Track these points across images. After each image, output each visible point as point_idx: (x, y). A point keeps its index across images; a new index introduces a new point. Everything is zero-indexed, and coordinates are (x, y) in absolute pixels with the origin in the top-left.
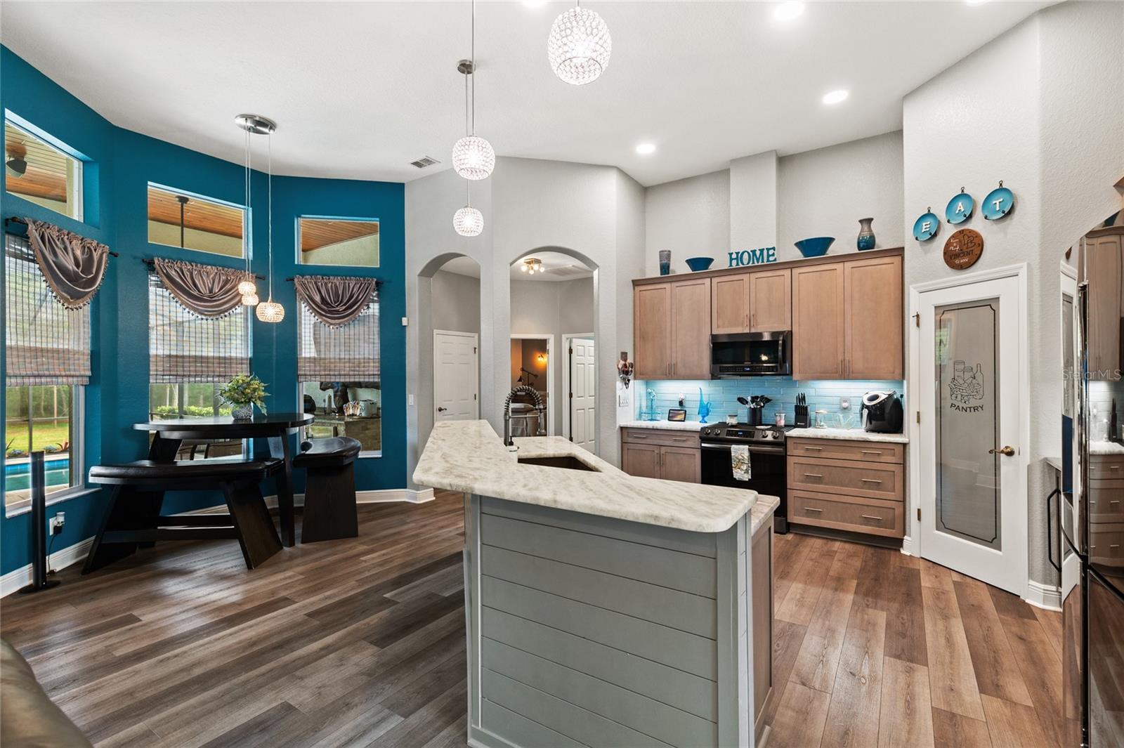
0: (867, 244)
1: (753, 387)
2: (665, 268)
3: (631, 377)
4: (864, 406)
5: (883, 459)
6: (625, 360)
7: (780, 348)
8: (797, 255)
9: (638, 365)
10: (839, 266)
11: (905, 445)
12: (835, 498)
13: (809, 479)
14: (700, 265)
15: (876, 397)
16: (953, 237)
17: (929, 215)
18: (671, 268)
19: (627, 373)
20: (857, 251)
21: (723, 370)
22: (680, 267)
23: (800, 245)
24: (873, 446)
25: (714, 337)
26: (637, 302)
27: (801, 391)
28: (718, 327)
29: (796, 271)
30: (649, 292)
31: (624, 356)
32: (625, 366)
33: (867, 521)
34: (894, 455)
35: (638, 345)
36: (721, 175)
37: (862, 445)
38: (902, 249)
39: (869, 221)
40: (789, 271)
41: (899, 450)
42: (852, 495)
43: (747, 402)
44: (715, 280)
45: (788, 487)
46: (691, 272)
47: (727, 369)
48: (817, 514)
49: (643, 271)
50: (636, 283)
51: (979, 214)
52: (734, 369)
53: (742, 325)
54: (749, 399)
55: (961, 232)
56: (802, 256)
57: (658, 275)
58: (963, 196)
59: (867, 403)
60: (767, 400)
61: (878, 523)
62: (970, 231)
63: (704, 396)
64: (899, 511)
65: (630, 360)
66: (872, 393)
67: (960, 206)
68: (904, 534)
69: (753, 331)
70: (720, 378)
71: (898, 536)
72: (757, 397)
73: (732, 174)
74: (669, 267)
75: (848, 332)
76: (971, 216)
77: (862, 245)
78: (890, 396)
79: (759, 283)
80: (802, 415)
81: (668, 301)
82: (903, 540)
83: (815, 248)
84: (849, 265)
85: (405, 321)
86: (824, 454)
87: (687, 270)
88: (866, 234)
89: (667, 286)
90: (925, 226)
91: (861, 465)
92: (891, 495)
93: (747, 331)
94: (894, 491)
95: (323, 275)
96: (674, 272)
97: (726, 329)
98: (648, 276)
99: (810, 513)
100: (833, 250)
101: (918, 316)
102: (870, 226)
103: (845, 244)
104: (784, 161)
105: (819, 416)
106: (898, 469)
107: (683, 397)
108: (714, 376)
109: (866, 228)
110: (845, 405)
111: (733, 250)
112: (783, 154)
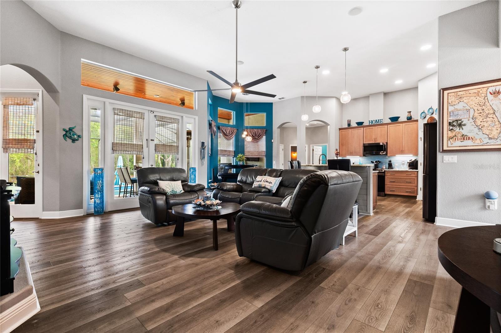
0: (409, 119)
1: (376, 158)
2: (349, 125)
3: (338, 156)
4: (408, 163)
5: (412, 175)
6: (337, 151)
7: (384, 147)
8: (389, 121)
9: (340, 153)
10: (401, 124)
11: (418, 172)
12: (399, 186)
13: (391, 182)
14: (360, 124)
15: (412, 160)
16: (429, 118)
17: (424, 112)
18: (351, 124)
19: (338, 155)
20: (407, 120)
21: (367, 153)
22: (354, 124)
23: (390, 118)
24: (409, 172)
25: (364, 144)
26: (340, 135)
27: (390, 159)
28: (365, 141)
29: (389, 126)
30: (344, 132)
31: (337, 150)
32: (337, 153)
33: (407, 192)
34: (415, 174)
35: (340, 147)
36: (367, 97)
37: (406, 172)
38: (418, 120)
39: (410, 112)
40: (386, 126)
41: (417, 172)
42: (403, 185)
43: (374, 163)
44: (365, 128)
45: (385, 184)
46: (357, 126)
47: (368, 153)
48: (394, 191)
49: (342, 126)
50: (340, 129)
51: (434, 113)
52: (370, 153)
53: (373, 141)
54: (375, 162)
55: (431, 117)
56: (391, 121)
57: (347, 127)
58: (431, 108)
59: (409, 162)
60: (380, 162)
61: (410, 192)
62: (433, 117)
63: (361, 162)
64: (416, 189)
65: (338, 151)
66: (410, 159)
67: (431, 111)
68: (417, 195)
69: (376, 142)
70: (366, 156)
71: (416, 195)
72: (377, 161)
73: (370, 97)
74: (350, 124)
75: (404, 142)
76: (433, 113)
77: (408, 118)
78: (415, 160)
79: (378, 129)
80: (390, 165)
81: (350, 134)
82: (416, 196)
83: (395, 120)
84: (404, 124)
85: (273, 141)
86: (395, 175)
87: (356, 125)
88: (409, 116)
89: (350, 130)
90: (423, 115)
91: (405, 177)
92: (414, 185)
93: (374, 142)
94: (414, 184)
95: (252, 129)
96: (352, 126)
97: (367, 142)
98: (343, 127)
99: (391, 191)
100: (400, 120)
101: (421, 138)
102: (410, 114)
103: (403, 118)
104: (385, 94)
105: (395, 166)
106: (416, 178)
107: (354, 162)
108: (364, 155)
109: (409, 114)
110: (403, 163)
111: (370, 120)
112: (385, 92)
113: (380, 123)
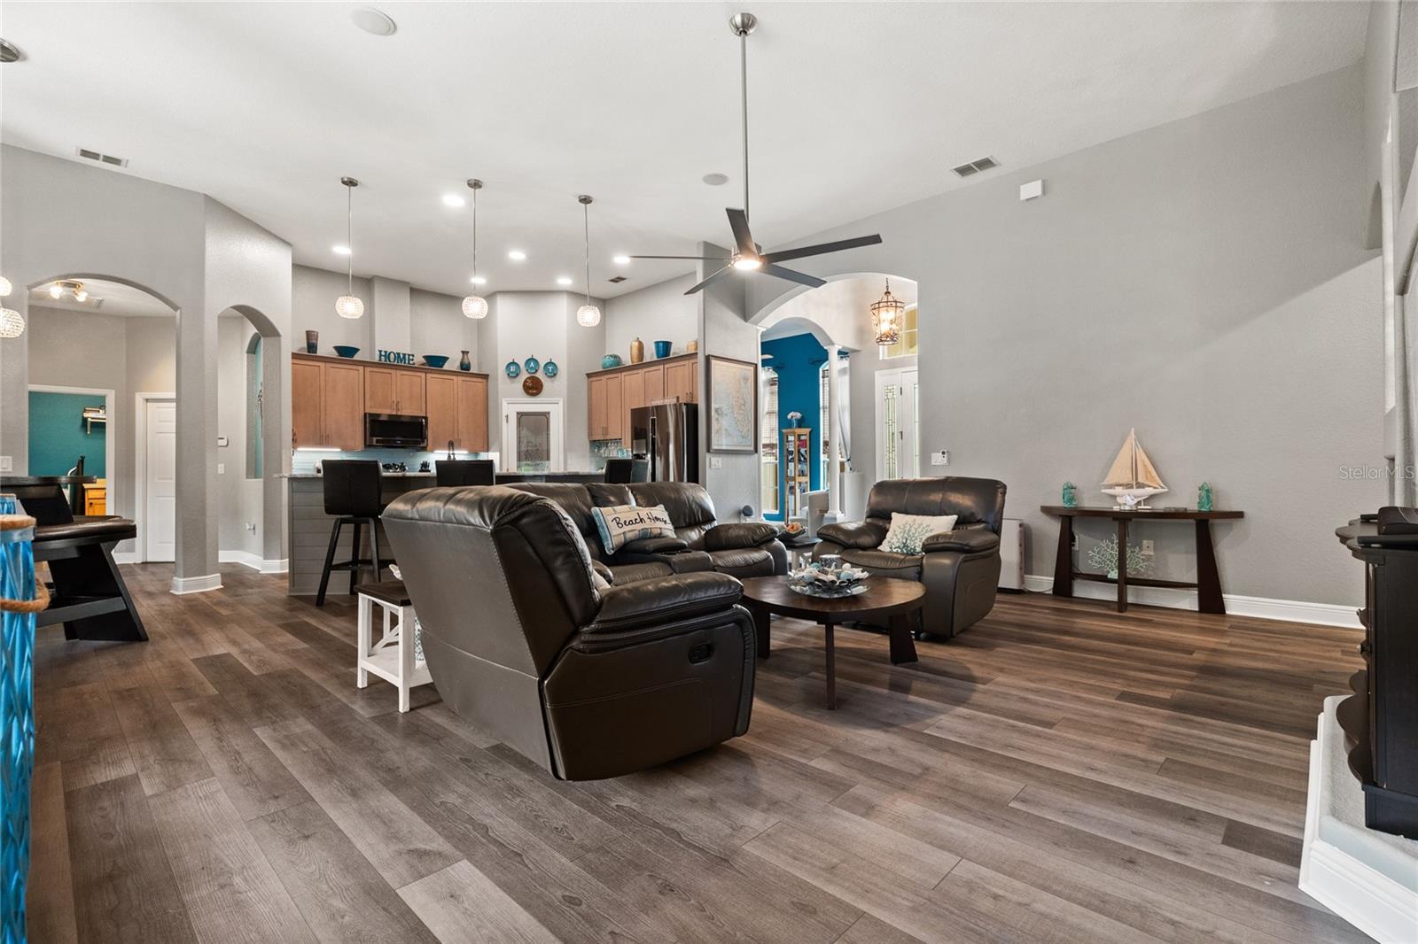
2: (312, 347)
7: (417, 426)
8: (425, 364)
14: (346, 352)
16: (527, 378)
17: (514, 363)
18: (318, 349)
20: (460, 370)
21: (376, 441)
22: (325, 348)
23: (426, 357)
25: (367, 413)
28: (371, 406)
29: (423, 374)
36: (366, 281)
38: (488, 376)
39: (468, 353)
40: (420, 373)
44: (361, 369)
46: (338, 356)
47: (381, 441)
51: (541, 371)
52: (385, 441)
53: (390, 408)
55: (532, 377)
57: (306, 352)
58: (533, 359)
62: (537, 378)
67: (531, 364)
69: (399, 413)
73: (376, 286)
74: (315, 348)
75: (461, 421)
76: (537, 371)
77: (463, 367)
79: (401, 378)
81: (322, 378)
83: (435, 362)
84: (460, 378)
87: (334, 354)
88: (465, 362)
89: (315, 363)
90: (511, 369)
93: (396, 413)
97: (377, 409)
98: (300, 351)
101: (507, 416)
102: (468, 357)
103: (453, 363)
104: (414, 290)
108: (368, 446)
109: (465, 358)
111: (385, 350)
112: (414, 287)
113: (407, 364)
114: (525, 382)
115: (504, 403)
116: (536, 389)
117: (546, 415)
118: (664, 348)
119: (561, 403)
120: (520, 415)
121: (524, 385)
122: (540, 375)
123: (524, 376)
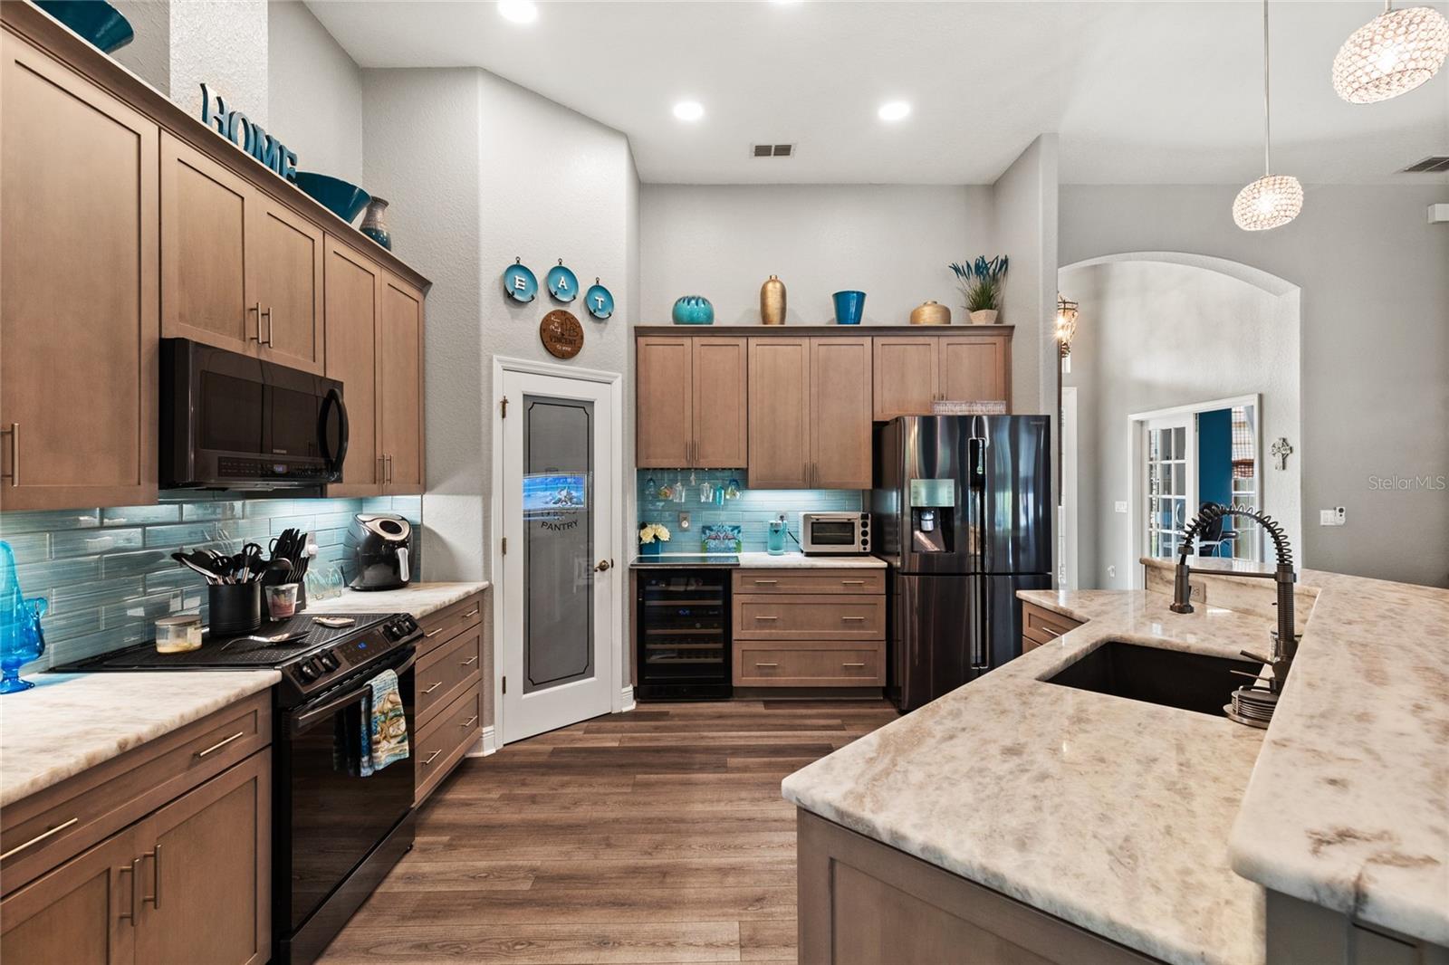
114: (546, 322)
115: (497, 367)
116: (570, 343)
117: (586, 407)
118: (848, 304)
119: (618, 384)
120: (533, 402)
121: (544, 329)
122: (576, 310)
123: (544, 307)
